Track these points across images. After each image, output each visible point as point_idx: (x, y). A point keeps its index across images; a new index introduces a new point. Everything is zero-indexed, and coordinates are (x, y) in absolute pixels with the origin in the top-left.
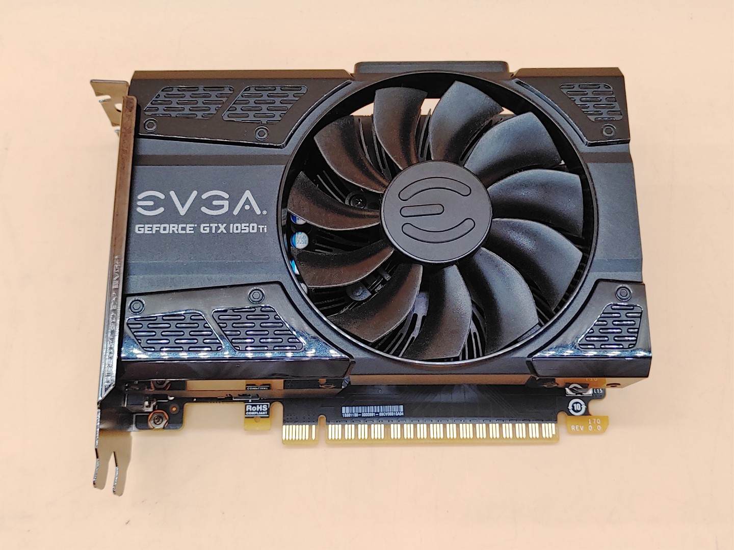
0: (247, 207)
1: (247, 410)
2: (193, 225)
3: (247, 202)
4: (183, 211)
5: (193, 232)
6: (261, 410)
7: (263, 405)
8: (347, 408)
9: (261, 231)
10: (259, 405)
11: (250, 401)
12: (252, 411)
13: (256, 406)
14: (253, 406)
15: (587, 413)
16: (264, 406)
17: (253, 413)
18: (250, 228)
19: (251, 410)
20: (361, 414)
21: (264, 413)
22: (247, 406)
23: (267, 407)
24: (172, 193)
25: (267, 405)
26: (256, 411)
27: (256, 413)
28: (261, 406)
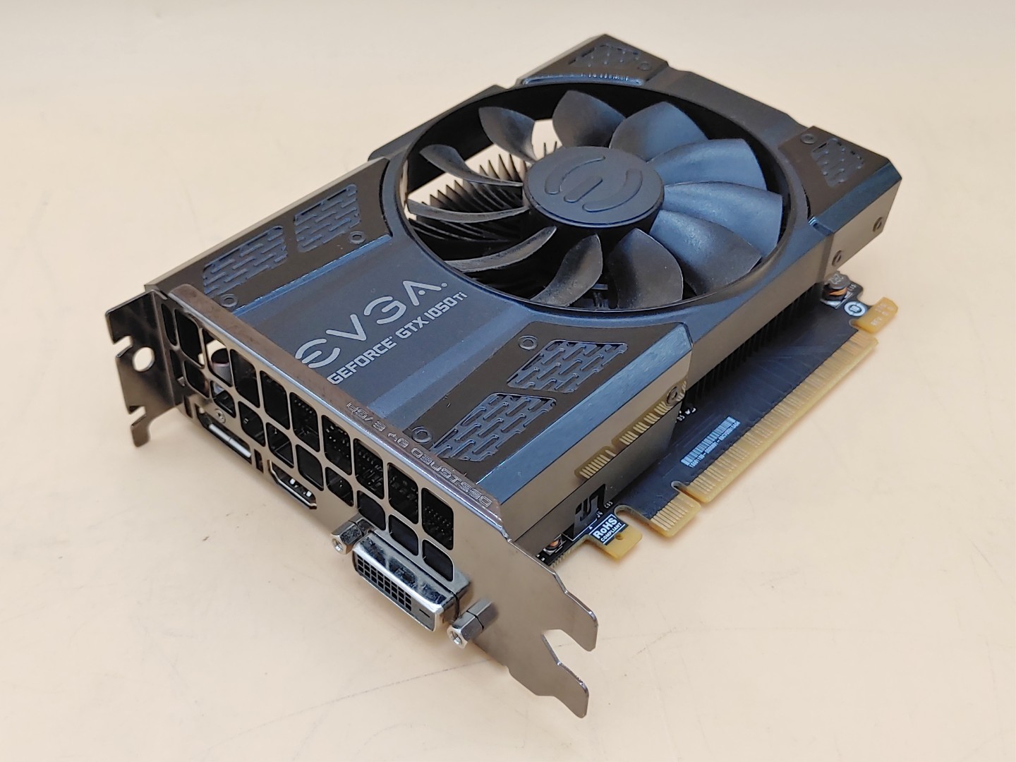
0: (422, 293)
1: (599, 537)
2: (388, 339)
3: (416, 290)
4: (361, 336)
5: (395, 344)
6: (612, 526)
7: (607, 521)
8: (686, 458)
9: (462, 299)
10: (604, 523)
11: (591, 528)
12: (604, 534)
13: (601, 527)
14: (599, 529)
15: (868, 307)
16: (609, 521)
17: (608, 535)
18: (448, 304)
19: (602, 535)
20: (704, 452)
21: (618, 526)
22: (594, 534)
23: (614, 519)
24: (329, 332)
25: (611, 517)
26: (608, 531)
27: (610, 533)
28: (607, 523)
